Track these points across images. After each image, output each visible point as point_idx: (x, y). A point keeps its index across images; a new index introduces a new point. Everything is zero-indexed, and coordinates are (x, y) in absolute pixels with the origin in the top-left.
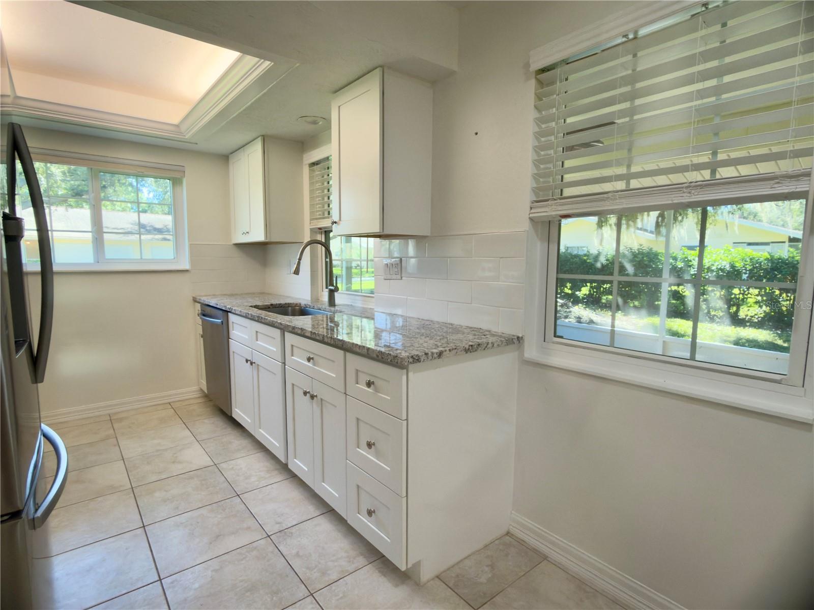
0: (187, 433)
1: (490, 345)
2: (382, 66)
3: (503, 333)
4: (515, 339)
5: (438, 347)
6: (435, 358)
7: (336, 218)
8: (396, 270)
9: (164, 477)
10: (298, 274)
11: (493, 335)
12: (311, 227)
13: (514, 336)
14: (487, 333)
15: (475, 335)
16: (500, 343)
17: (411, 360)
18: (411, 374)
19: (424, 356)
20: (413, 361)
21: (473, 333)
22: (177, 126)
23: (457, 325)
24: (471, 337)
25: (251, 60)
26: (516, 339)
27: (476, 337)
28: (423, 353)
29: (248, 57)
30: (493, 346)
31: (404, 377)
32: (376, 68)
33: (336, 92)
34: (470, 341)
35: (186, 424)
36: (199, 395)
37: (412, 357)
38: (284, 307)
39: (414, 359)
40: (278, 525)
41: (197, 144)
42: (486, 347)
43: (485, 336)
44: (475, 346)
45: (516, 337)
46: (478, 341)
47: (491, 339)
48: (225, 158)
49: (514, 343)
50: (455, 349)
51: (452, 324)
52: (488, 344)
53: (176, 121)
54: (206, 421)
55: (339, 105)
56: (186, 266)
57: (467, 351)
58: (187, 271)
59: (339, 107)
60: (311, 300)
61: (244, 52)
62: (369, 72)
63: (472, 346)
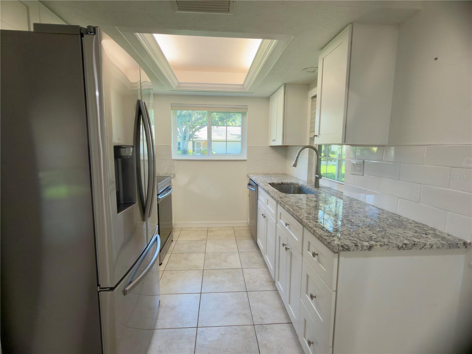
0: (235, 246)
1: (428, 246)
2: (351, 23)
3: (449, 235)
4: (460, 244)
5: (371, 240)
6: (365, 250)
7: (316, 133)
8: (360, 168)
9: (218, 268)
10: (296, 167)
11: (436, 236)
12: (311, 137)
13: (460, 240)
14: (430, 232)
15: (416, 232)
16: (441, 246)
17: (341, 248)
18: (341, 258)
19: (354, 247)
20: (343, 249)
21: (416, 229)
22: (243, 85)
23: (404, 218)
24: (410, 233)
25: (268, 41)
26: (462, 245)
27: (417, 234)
28: (354, 245)
29: (266, 40)
30: (432, 247)
31: (336, 260)
32: (347, 26)
33: (322, 48)
34: (406, 239)
35: (237, 240)
36: (246, 226)
37: (342, 246)
38: (289, 185)
39: (343, 247)
40: (261, 320)
41: (253, 93)
42: (423, 247)
43: (426, 234)
44: (410, 245)
45: (462, 243)
46: (416, 240)
47: (432, 240)
48: (268, 99)
49: (459, 248)
50: (387, 245)
51: (400, 217)
52: (425, 244)
53: (242, 83)
54: (246, 241)
55: (323, 58)
56: (245, 158)
57: (399, 248)
58: (245, 160)
59: (323, 59)
60: (307, 182)
61: (263, 38)
62: (342, 31)
63: (406, 244)
